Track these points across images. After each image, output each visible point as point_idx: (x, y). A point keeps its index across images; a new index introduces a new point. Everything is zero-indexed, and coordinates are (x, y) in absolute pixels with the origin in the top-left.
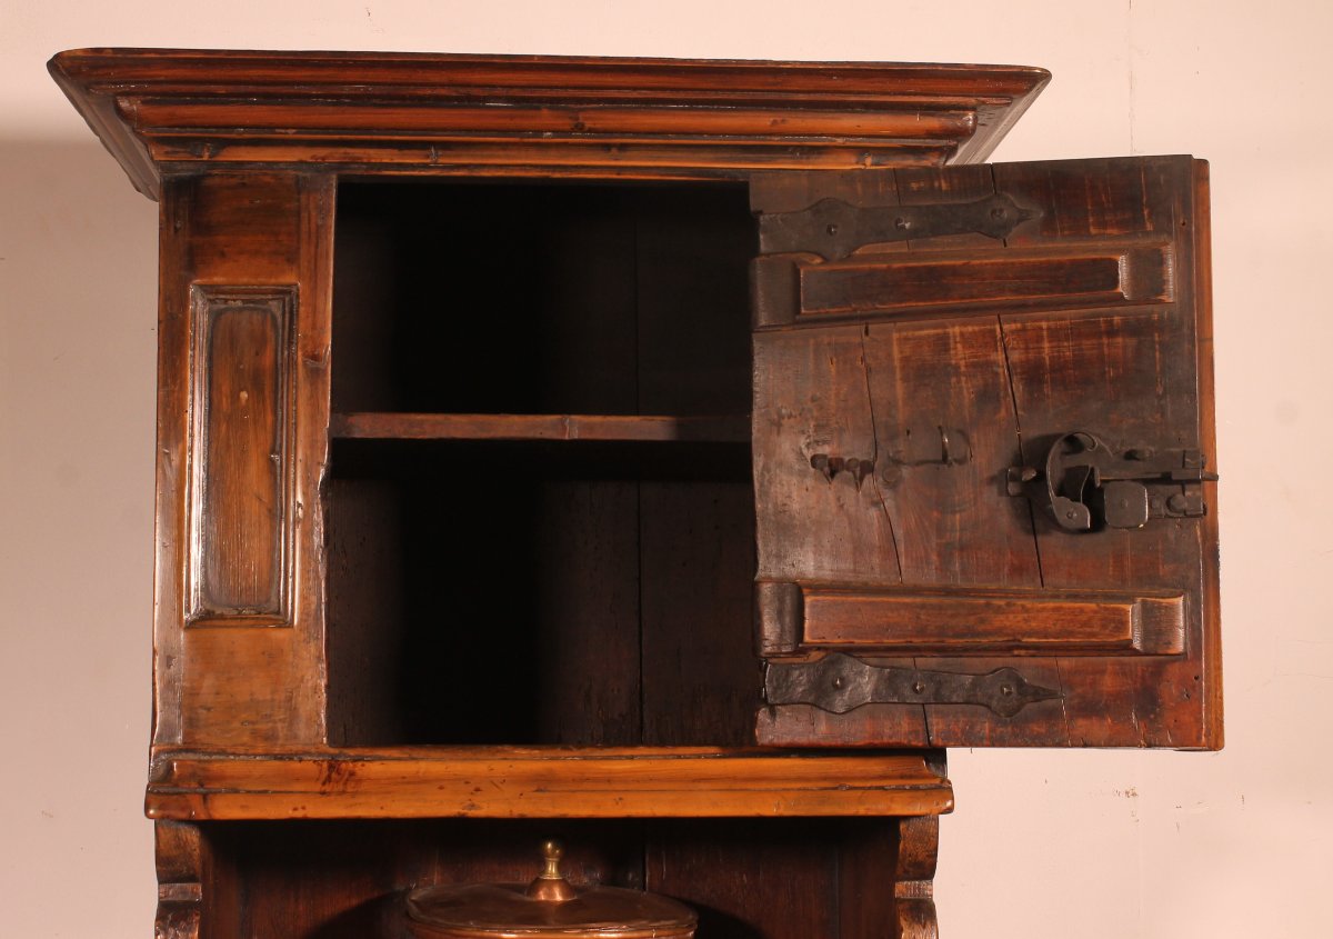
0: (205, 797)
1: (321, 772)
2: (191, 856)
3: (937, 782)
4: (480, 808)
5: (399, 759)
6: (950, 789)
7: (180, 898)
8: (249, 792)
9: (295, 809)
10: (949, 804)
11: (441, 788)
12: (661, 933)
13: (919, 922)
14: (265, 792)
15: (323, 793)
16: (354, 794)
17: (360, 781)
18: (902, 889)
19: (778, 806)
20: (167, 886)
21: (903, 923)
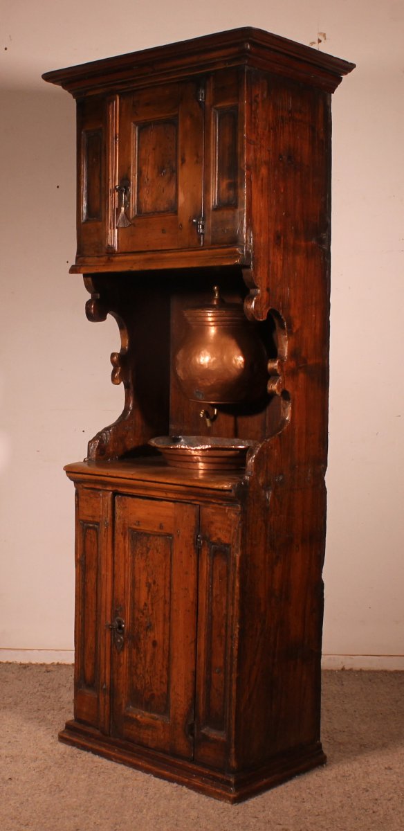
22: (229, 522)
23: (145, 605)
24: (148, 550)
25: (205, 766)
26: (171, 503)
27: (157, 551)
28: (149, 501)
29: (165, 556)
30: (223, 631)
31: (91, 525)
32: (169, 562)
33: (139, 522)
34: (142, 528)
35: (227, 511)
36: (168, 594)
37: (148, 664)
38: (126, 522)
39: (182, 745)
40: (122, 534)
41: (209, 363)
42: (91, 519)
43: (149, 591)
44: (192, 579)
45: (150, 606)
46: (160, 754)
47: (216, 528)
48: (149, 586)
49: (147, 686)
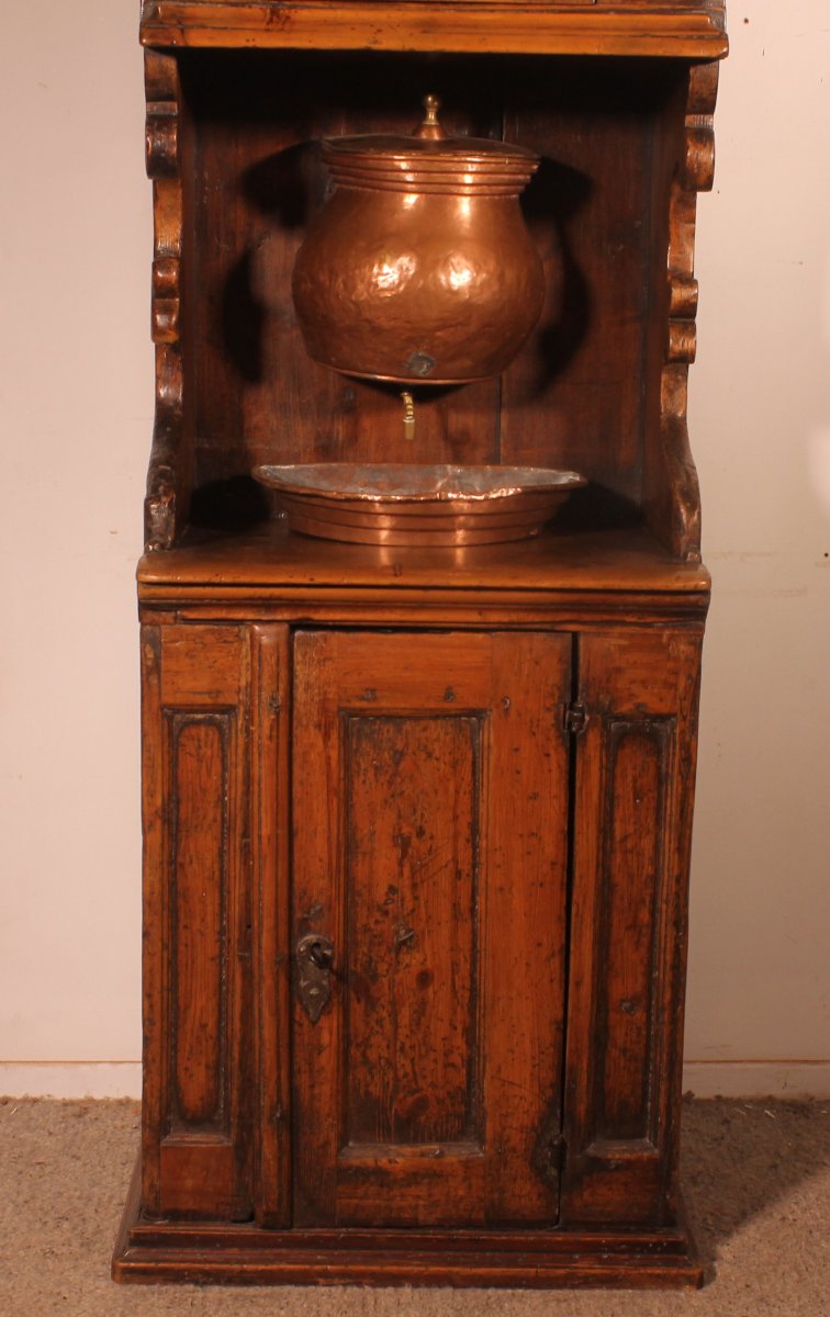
0: (182, 31)
1: (265, 16)
2: (170, 78)
3: (717, 34)
4: (381, 43)
5: (322, 8)
6: (727, 39)
7: (162, 112)
8: (214, 28)
9: (248, 41)
10: (725, 50)
11: (353, 29)
12: (512, 161)
13: (701, 142)
14: (225, 28)
15: (268, 30)
16: (290, 32)
17: (294, 23)
18: (691, 120)
19: (599, 47)
20: (152, 103)
21: (690, 143)
22: (670, 665)
23: (392, 889)
24: (399, 756)
25: (595, 1227)
26: (480, 636)
27: (429, 755)
28: (409, 636)
29: (454, 765)
30: (645, 916)
31: (200, 716)
32: (468, 777)
33: (373, 691)
34: (384, 704)
35: (665, 640)
36: (465, 856)
37: (403, 1032)
38: (331, 696)
39: (524, 1194)
40: (318, 726)
41: (472, 287)
42: (208, 700)
43: (404, 854)
44: (553, 809)
45: (408, 893)
46: (460, 1233)
47: (632, 682)
48: (403, 843)
49: (404, 1081)
